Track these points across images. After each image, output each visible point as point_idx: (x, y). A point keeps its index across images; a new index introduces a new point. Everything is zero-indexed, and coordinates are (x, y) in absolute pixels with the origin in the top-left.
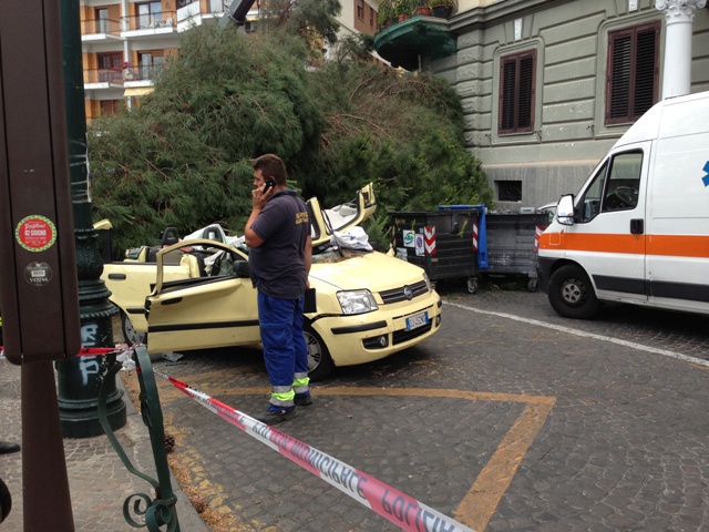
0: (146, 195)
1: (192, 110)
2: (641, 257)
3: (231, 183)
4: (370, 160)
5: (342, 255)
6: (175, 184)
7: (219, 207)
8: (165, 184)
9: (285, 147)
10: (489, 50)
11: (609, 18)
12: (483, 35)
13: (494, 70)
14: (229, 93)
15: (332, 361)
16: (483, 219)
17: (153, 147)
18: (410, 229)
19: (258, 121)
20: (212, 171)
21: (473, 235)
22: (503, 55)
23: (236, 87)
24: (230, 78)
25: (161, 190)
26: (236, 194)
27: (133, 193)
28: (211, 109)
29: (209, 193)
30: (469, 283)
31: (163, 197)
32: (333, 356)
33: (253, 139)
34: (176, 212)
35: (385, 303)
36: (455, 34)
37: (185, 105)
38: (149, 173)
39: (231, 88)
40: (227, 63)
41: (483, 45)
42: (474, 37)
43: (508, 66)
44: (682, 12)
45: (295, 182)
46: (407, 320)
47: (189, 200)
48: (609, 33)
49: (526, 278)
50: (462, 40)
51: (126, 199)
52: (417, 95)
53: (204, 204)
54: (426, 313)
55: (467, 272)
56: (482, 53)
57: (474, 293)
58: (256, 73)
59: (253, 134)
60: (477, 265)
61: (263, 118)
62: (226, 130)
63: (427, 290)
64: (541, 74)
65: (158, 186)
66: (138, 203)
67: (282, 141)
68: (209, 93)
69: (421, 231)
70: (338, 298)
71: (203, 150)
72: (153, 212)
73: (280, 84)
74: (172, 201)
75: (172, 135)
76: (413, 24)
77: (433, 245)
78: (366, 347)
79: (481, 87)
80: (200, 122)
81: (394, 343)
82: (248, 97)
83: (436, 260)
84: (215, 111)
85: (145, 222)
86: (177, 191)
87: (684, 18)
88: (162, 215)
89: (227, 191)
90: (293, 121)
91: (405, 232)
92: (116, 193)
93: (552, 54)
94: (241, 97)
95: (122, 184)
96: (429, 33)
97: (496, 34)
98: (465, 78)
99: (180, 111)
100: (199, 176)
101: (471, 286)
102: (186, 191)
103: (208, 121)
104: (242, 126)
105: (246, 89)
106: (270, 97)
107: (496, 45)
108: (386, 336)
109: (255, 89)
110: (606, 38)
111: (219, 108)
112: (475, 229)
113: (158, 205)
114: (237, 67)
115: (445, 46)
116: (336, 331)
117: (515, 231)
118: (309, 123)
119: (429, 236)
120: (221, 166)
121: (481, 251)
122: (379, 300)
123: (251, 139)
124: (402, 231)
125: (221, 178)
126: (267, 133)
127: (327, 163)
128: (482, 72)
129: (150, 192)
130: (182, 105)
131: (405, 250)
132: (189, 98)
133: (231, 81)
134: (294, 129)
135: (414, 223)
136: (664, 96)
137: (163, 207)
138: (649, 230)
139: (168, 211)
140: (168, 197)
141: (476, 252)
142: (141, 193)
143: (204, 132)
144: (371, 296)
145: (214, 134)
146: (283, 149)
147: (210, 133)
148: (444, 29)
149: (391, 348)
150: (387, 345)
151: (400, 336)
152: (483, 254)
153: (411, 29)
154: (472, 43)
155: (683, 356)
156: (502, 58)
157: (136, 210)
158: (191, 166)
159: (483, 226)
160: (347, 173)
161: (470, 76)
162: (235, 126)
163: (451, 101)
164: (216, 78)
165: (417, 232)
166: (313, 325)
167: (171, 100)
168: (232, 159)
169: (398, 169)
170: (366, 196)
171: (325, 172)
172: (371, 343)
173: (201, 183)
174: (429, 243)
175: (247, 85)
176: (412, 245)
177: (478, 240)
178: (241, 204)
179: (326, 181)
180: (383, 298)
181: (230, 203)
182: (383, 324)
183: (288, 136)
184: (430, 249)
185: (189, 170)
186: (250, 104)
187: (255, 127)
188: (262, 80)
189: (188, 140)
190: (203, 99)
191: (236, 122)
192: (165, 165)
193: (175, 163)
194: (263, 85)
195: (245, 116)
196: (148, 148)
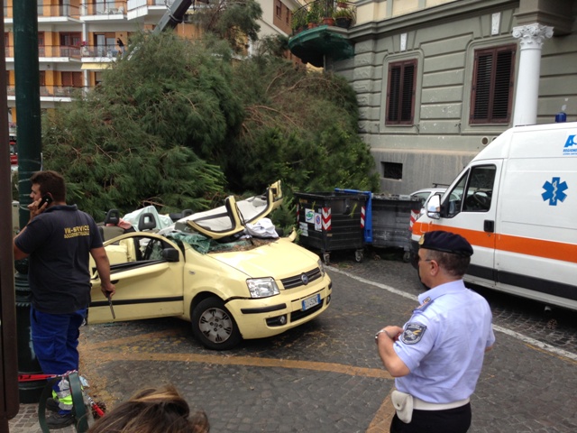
0: (94, 173)
1: (135, 103)
2: (492, 250)
3: (166, 166)
4: (280, 146)
5: (253, 244)
6: (120, 165)
7: (155, 185)
8: (111, 165)
9: (211, 137)
10: (380, 57)
11: (476, 39)
12: (376, 44)
13: (383, 73)
14: (167, 90)
15: (240, 335)
16: (370, 204)
17: (101, 134)
18: (310, 208)
19: (190, 115)
20: (151, 155)
21: (361, 215)
22: (391, 61)
23: (173, 86)
24: (168, 77)
25: (107, 170)
26: (170, 175)
27: (84, 172)
28: (151, 103)
29: (147, 174)
30: (357, 254)
31: (108, 176)
32: (242, 331)
33: (185, 130)
34: (119, 188)
35: (286, 288)
36: (354, 42)
37: (129, 98)
38: (98, 155)
39: (168, 86)
40: (166, 65)
41: (375, 52)
42: (368, 45)
43: (394, 70)
44: (533, 41)
45: (219, 167)
46: (303, 302)
47: (130, 179)
48: (476, 51)
49: (402, 251)
50: (359, 47)
51: (78, 177)
52: (321, 89)
53: (143, 183)
54: (319, 295)
55: (355, 245)
56: (374, 59)
57: (360, 262)
58: (190, 74)
59: (186, 125)
60: (364, 240)
61: (194, 113)
62: (163, 121)
63: (320, 276)
64: (421, 80)
65: (105, 166)
66: (87, 180)
67: (209, 132)
68: (150, 90)
69: (320, 210)
70: (248, 284)
71: (143, 137)
72: (99, 188)
73: (209, 84)
74: (116, 180)
75: (118, 124)
76: (320, 31)
77: (329, 223)
78: (269, 325)
79: (373, 86)
80: (142, 113)
81: (292, 321)
82: (182, 95)
83: (330, 235)
84: (154, 105)
85: (92, 197)
86: (121, 171)
87: (535, 46)
88: (107, 191)
89: (162, 172)
90: (219, 116)
91: (307, 211)
92: (69, 171)
93: (430, 64)
94: (177, 95)
95: (74, 165)
96: (333, 40)
97: (386, 44)
98: (360, 77)
99: (126, 103)
100: (139, 159)
101: (358, 256)
102: (128, 171)
103: (148, 113)
104: (177, 119)
105: (181, 87)
106: (201, 95)
107: (386, 53)
108: (285, 316)
109: (188, 87)
110: (472, 55)
111: (158, 102)
112: (363, 211)
113: (104, 182)
114: (174, 69)
115: (345, 51)
116: (245, 311)
117: (394, 213)
118: (232, 115)
119: (326, 216)
120: (158, 152)
121: (367, 228)
122: (281, 285)
123: (183, 129)
124: (304, 209)
125: (158, 161)
126: (197, 125)
127: (246, 147)
128: (374, 74)
129: (99, 172)
130: (127, 98)
131: (306, 225)
132: (134, 93)
133: (169, 80)
134: (219, 122)
135: (314, 204)
136: (515, 124)
137: (108, 184)
138: (498, 230)
139: (112, 188)
140: (113, 176)
141: (363, 229)
142: (90, 173)
143: (145, 122)
144: (274, 283)
145: (153, 124)
146: (209, 139)
147: (149, 123)
148: (345, 37)
149: (290, 325)
150: (285, 323)
151: (296, 315)
152: (369, 231)
153: (318, 36)
154: (367, 50)
155: (521, 336)
156: (390, 64)
157: (86, 186)
158: (134, 151)
159: (369, 208)
160: (261, 156)
161: (364, 77)
162: (171, 118)
163: (349, 96)
164: (157, 77)
165: (317, 211)
166: (226, 305)
167: (118, 94)
168: (167, 147)
169: (303, 154)
170: (274, 191)
171: (244, 155)
172: (272, 322)
173: (141, 165)
174: (326, 221)
175: (182, 83)
176: (312, 221)
177: (365, 220)
178: (173, 184)
179: (245, 162)
180: (284, 284)
181: (164, 183)
182: (283, 306)
183: (214, 128)
184: (327, 226)
185: (131, 154)
186: (183, 100)
187: (188, 120)
188: (195, 79)
189: (131, 129)
190: (144, 95)
191: (171, 115)
192: (111, 149)
193: (120, 148)
194: (195, 84)
195: (179, 110)
196: (98, 134)
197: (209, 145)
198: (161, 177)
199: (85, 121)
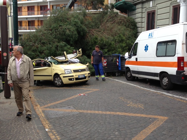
1: (51, 30)
3: (58, 48)
5: (70, 63)
6: (45, 48)
7: (55, 53)
8: (43, 48)
9: (73, 39)
10: (144, 9)
11: (173, 2)
12: (143, 5)
13: (145, 15)
14: (60, 26)
16: (120, 58)
17: (41, 39)
20: (54, 45)
22: (148, 11)
23: (62, 24)
24: (61, 22)
26: (59, 50)
27: (36, 50)
29: (53, 50)
31: (42, 51)
32: (63, 82)
34: (45, 54)
38: (40, 45)
39: (61, 24)
40: (61, 19)
41: (142, 8)
43: (149, 14)
44: (183, 3)
45: (74, 48)
46: (79, 76)
48: (173, 6)
50: (137, 6)
51: (34, 51)
52: (123, 22)
53: (52, 53)
54: (84, 75)
56: (142, 10)
57: (117, 76)
58: (68, 20)
60: (118, 69)
61: (68, 32)
62: (59, 35)
64: (157, 17)
65: (41, 48)
67: (72, 37)
68: (56, 26)
70: (64, 71)
71: (52, 40)
72: (40, 54)
73: (74, 23)
74: (44, 52)
76: (123, 2)
77: (106, 64)
78: (69, 80)
79: (142, 20)
80: (53, 33)
81: (76, 80)
84: (56, 30)
85: (38, 56)
87: (184, 5)
88: (42, 55)
90: (76, 33)
92: (32, 49)
93: (159, 12)
94: (63, 27)
97: (146, 5)
98: (138, 17)
100: (51, 46)
102: (48, 49)
103: (55, 33)
106: (70, 27)
107: (146, 8)
108: (73, 78)
109: (67, 24)
110: (172, 8)
111: (57, 29)
112: (118, 60)
113: (41, 53)
114: (63, 19)
115: (133, 8)
116: (64, 77)
119: (105, 61)
120: (56, 44)
123: (64, 37)
125: (56, 46)
126: (69, 36)
128: (142, 16)
129: (39, 49)
130: (49, 29)
132: (51, 27)
133: (61, 23)
137: (42, 53)
140: (43, 51)
141: (118, 66)
142: (37, 50)
143: (54, 35)
144: (71, 71)
145: (56, 36)
150: (74, 80)
152: (120, 66)
154: (139, 7)
156: (147, 12)
157: (36, 53)
158: (49, 43)
160: (92, 45)
161: (139, 17)
163: (133, 24)
164: (58, 22)
166: (60, 76)
167: (47, 28)
168: (59, 42)
169: (107, 44)
173: (51, 48)
175: (65, 24)
178: (60, 53)
179: (87, 47)
180: (74, 71)
182: (73, 76)
183: (74, 36)
185: (48, 44)
186: (65, 28)
187: (66, 34)
188: (69, 22)
189: (49, 37)
190: (54, 27)
191: (61, 33)
192: (44, 43)
193: (46, 42)
194: (69, 23)
195: (63, 31)
196: (40, 39)
197: (72, 41)
198: (57, 51)
199: (37, 36)
